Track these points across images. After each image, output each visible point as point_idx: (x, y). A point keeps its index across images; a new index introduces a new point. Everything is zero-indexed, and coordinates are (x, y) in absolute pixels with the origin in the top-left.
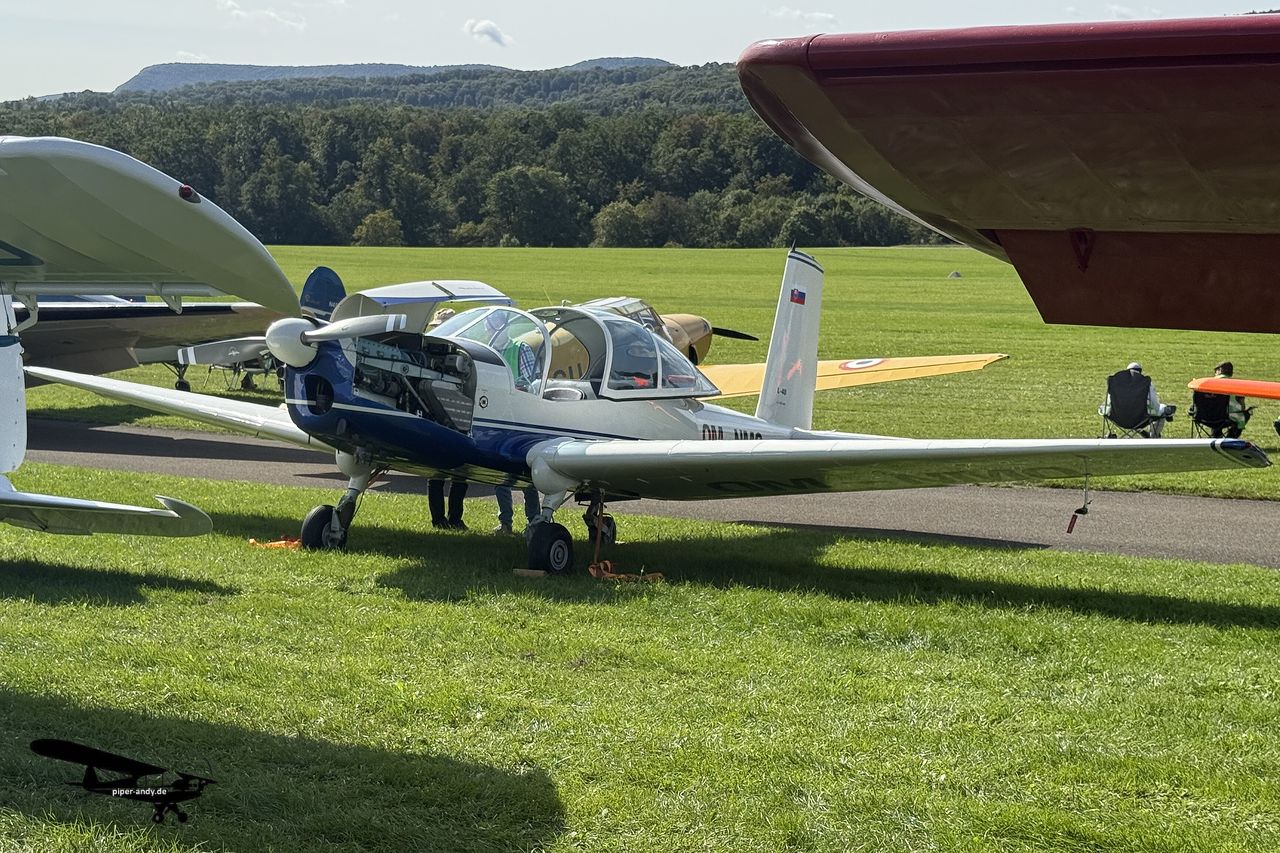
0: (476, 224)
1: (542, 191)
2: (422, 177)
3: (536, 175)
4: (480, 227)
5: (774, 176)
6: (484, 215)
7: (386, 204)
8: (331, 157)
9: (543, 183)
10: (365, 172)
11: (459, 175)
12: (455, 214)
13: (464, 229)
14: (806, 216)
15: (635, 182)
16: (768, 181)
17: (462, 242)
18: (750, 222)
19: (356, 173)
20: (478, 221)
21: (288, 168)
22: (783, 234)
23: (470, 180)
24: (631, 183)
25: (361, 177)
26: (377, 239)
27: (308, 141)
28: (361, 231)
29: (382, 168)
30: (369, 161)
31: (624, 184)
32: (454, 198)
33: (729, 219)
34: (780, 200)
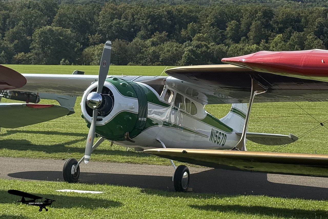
0: (25, 53)
1: (61, 38)
6: (32, 49)
9: (61, 34)
12: (13, 49)
23: (18, 33)
33: (154, 52)
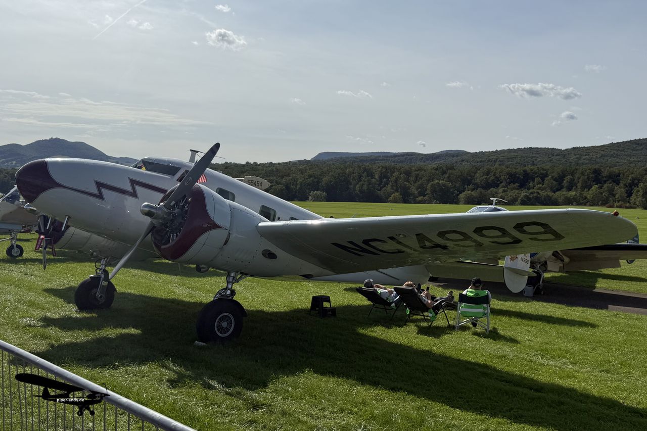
2: (408, 183)
3: (442, 183)
4: (425, 198)
5: (514, 184)
7: (397, 191)
8: (381, 178)
10: (391, 182)
11: (419, 183)
13: (420, 198)
14: (526, 196)
15: (471, 186)
16: (512, 185)
17: (419, 202)
19: (389, 182)
20: (424, 196)
21: (369, 181)
22: (519, 201)
26: (395, 201)
27: (374, 173)
28: (390, 199)
29: (396, 181)
30: (392, 179)
31: (468, 186)
32: (417, 189)
34: (517, 191)
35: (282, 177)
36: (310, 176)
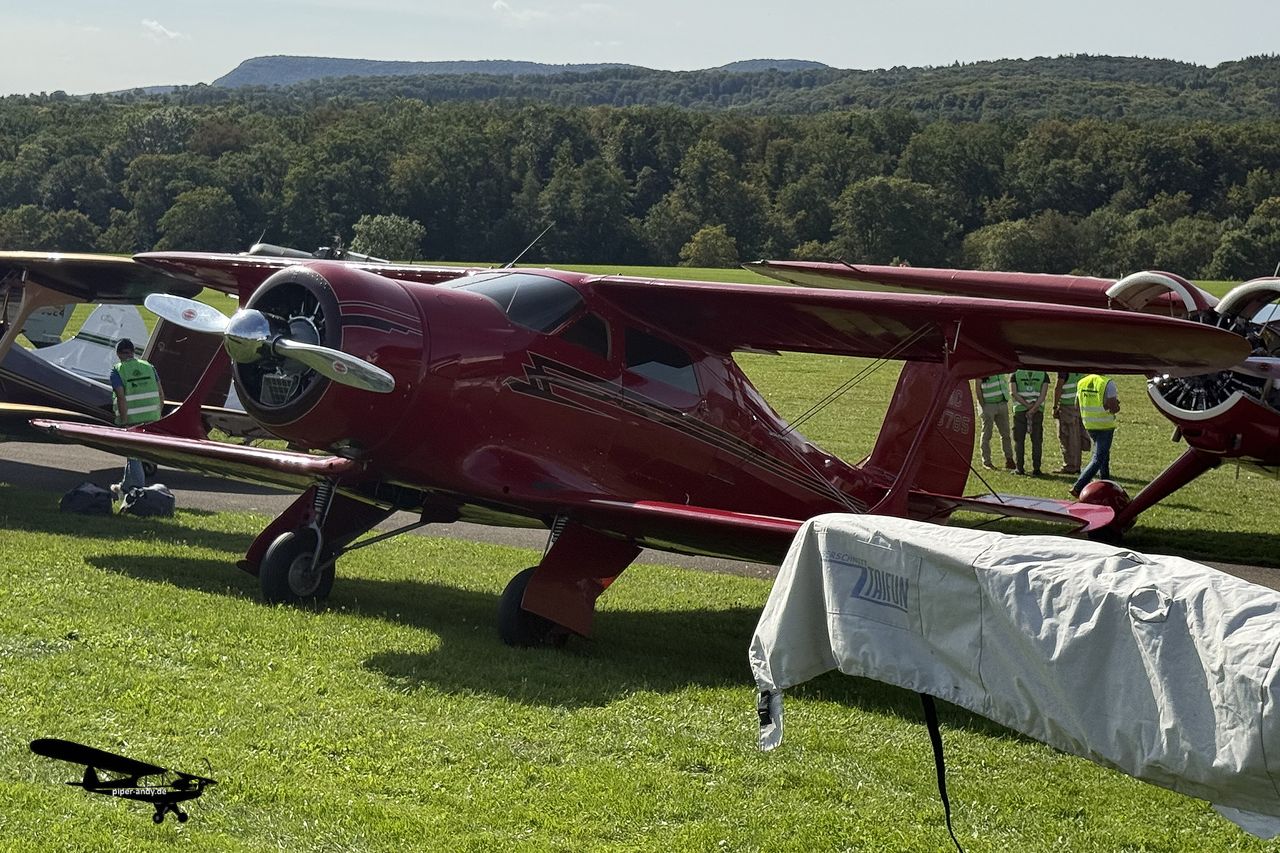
0: (821, 243)
1: (908, 206)
3: (897, 187)
5: (1170, 193)
6: (835, 233)
9: (907, 195)
10: (683, 180)
11: (794, 188)
12: (793, 231)
15: (1004, 198)
16: (1166, 200)
18: (1168, 247)
19: (672, 181)
20: (825, 241)
21: (596, 174)
22: (1217, 264)
23: (807, 192)
24: (998, 198)
25: (679, 186)
26: (710, 260)
28: (690, 249)
29: (704, 175)
30: (689, 166)
31: (991, 199)
32: (791, 214)
33: (1142, 243)
34: (1196, 224)
35: (215, 154)
36: (340, 152)
